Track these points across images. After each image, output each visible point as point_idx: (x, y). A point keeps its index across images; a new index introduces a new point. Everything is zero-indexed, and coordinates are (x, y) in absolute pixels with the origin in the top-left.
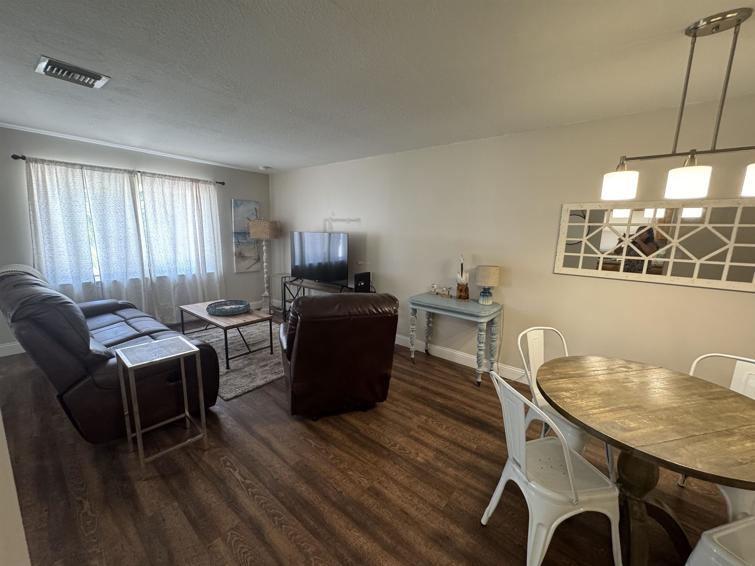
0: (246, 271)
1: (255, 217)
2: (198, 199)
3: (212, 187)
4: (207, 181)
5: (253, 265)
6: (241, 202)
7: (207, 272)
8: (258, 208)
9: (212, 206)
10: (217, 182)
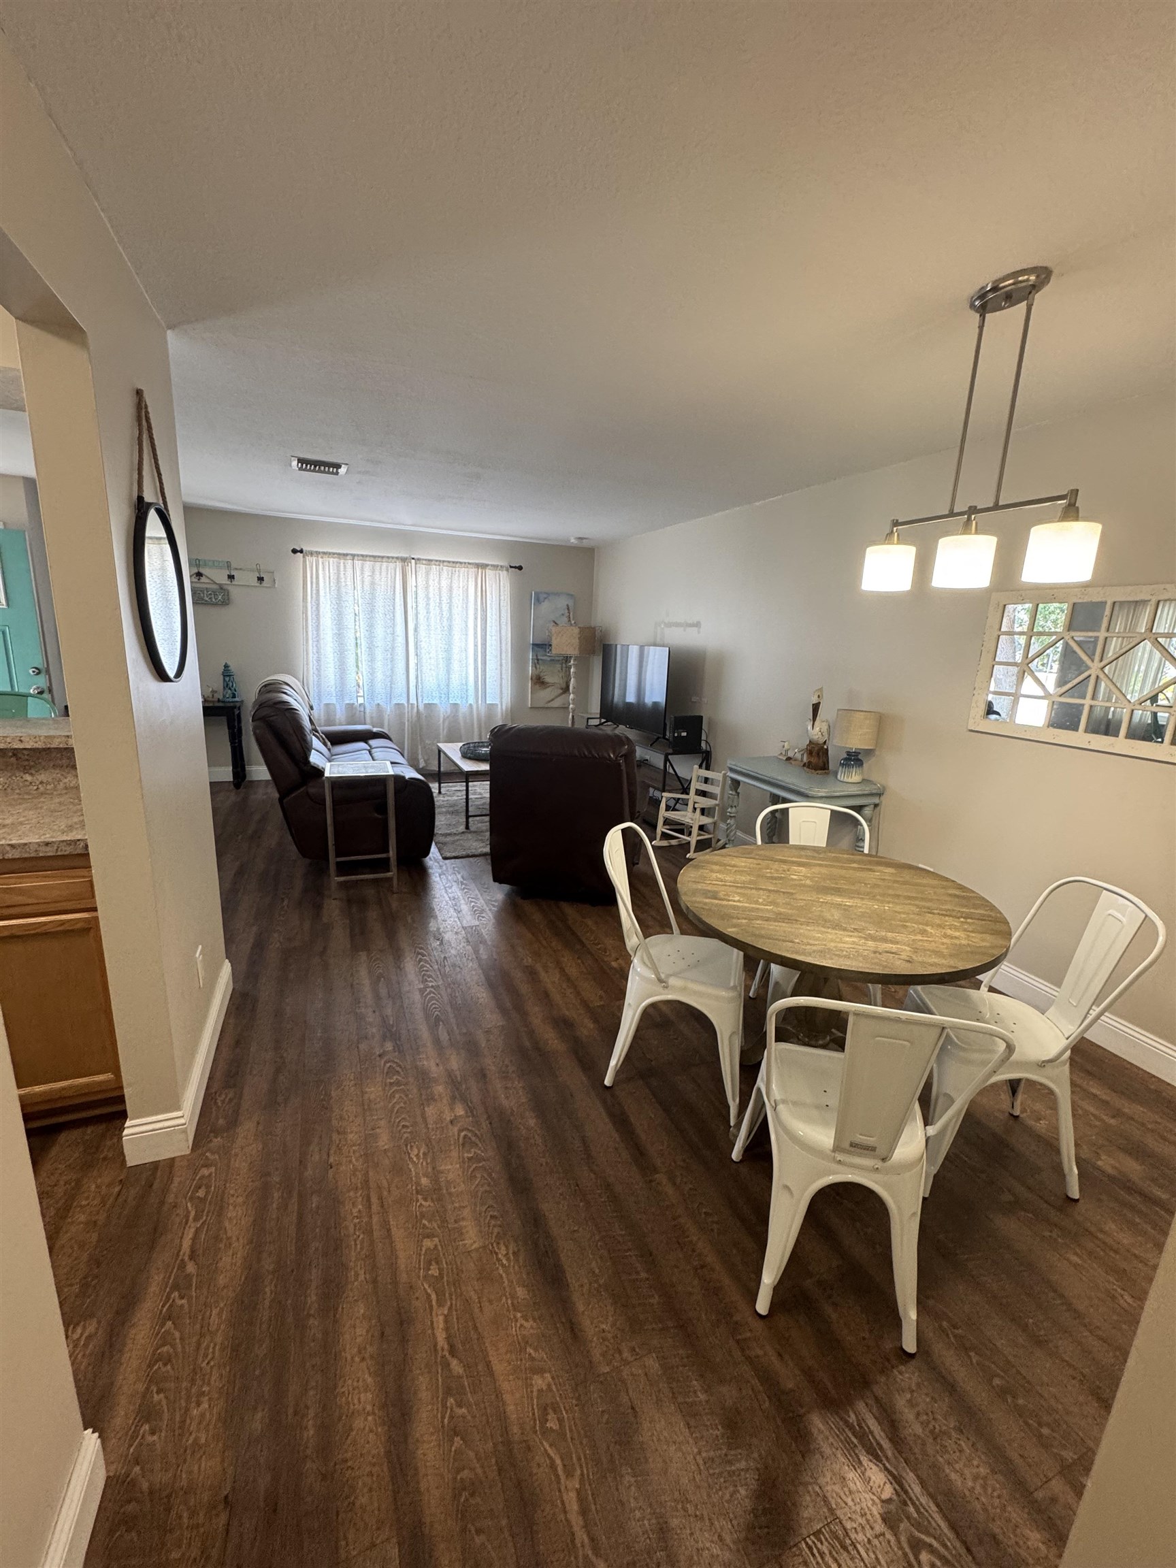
0: (546, 706)
1: (566, 619)
2: (483, 593)
3: (504, 574)
4: (498, 566)
5: (557, 697)
6: (545, 596)
7: (488, 702)
8: (571, 604)
9: (502, 604)
10: (511, 567)
